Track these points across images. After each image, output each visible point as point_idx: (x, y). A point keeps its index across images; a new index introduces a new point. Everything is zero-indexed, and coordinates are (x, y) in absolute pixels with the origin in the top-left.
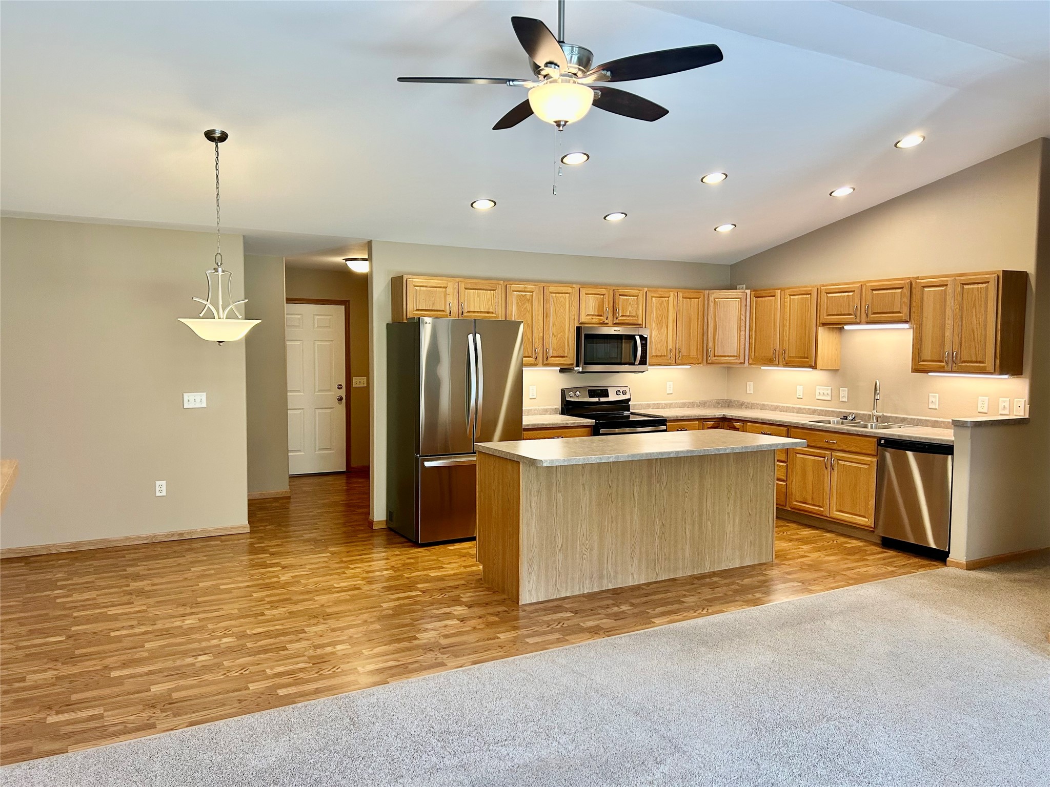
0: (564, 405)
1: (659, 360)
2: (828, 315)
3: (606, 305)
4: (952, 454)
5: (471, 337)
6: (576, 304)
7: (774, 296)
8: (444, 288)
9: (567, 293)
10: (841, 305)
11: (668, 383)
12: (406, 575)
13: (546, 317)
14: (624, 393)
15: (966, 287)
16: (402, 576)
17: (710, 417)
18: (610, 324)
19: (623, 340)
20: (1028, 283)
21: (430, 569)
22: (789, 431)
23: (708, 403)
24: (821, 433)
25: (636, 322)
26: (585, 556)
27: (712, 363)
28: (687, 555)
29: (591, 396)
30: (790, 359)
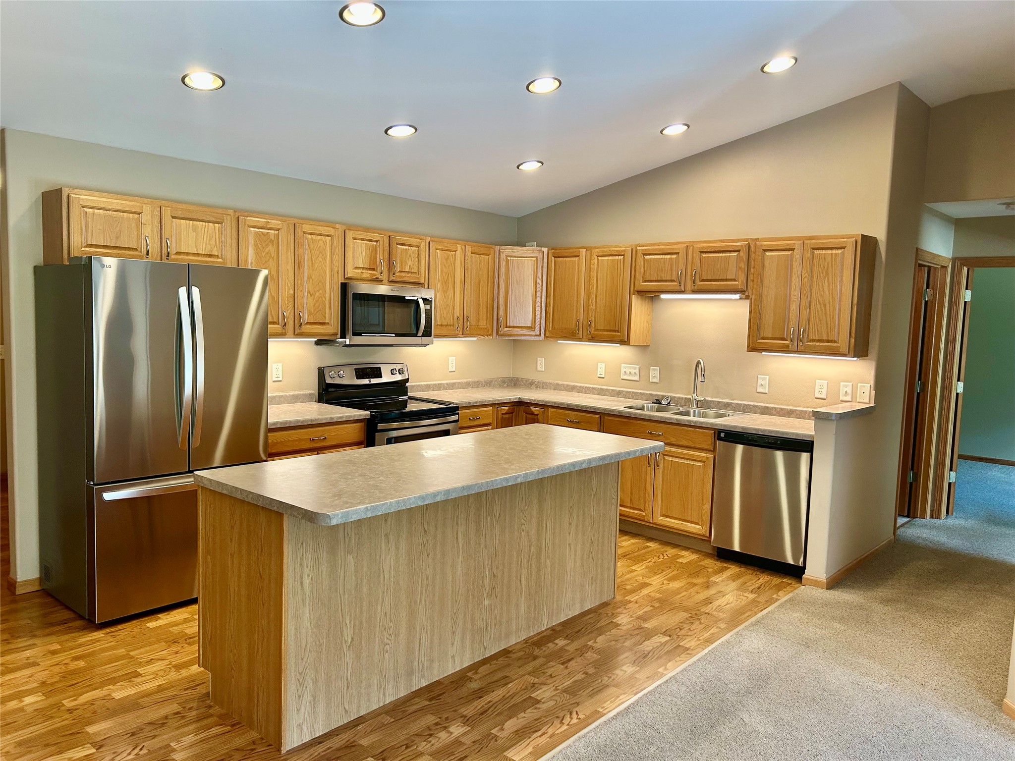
0: (323, 389)
1: (444, 331)
2: (645, 281)
3: (380, 256)
4: (811, 451)
5: (183, 291)
6: (339, 250)
7: (578, 256)
8: (135, 213)
9: (328, 236)
10: (662, 270)
11: (450, 358)
12: (68, 703)
13: (299, 267)
14: (401, 372)
15: (816, 252)
16: (58, 706)
17: (505, 401)
18: (385, 281)
19: (386, 303)
20: (878, 252)
21: (113, 681)
22: (602, 420)
23: (493, 382)
24: (642, 422)
25: (417, 281)
26: (387, 647)
27: (503, 335)
28: (522, 611)
29: (359, 377)
30: (596, 333)
